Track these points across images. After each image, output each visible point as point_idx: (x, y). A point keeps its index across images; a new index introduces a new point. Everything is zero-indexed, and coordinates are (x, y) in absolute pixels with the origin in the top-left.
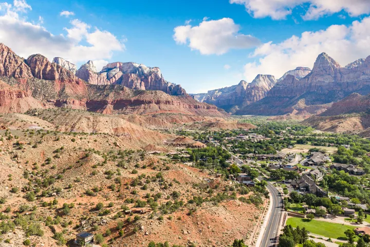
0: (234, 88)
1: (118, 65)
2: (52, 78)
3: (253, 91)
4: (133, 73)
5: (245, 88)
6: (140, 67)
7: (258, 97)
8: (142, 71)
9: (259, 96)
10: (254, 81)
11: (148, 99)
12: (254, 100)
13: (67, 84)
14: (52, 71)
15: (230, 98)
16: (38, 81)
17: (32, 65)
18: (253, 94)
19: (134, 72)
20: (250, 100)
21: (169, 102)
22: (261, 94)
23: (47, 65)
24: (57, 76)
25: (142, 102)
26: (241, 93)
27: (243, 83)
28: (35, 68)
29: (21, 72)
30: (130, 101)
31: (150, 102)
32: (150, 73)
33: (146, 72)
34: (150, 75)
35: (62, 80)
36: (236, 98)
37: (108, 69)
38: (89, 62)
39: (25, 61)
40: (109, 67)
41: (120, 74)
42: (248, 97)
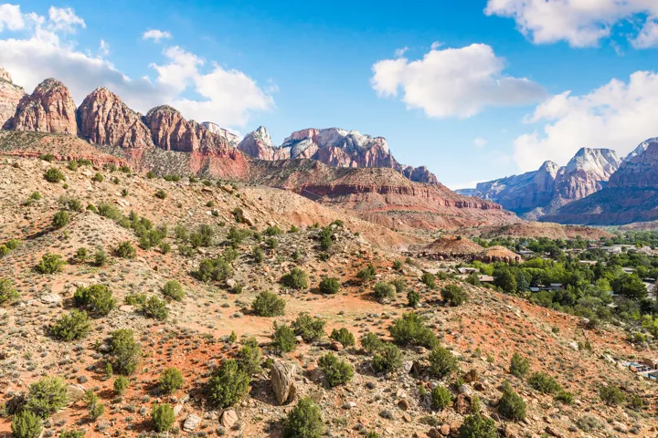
0: (530, 176)
1: (311, 134)
2: (187, 148)
3: (573, 178)
4: (338, 146)
5: (554, 175)
6: (350, 136)
7: (583, 191)
8: (354, 143)
9: (586, 188)
10: (573, 161)
11: (363, 184)
12: (574, 196)
13: (213, 158)
14: (188, 135)
15: (523, 195)
16: (162, 154)
17: (154, 125)
18: (573, 184)
19: (340, 144)
20: (568, 198)
22: (589, 185)
23: (178, 125)
24: (196, 144)
25: (352, 190)
26: (546, 184)
27: (550, 165)
28: (159, 129)
29: (133, 138)
30: (328, 188)
31: (367, 190)
32: (369, 146)
33: (360, 144)
34: (369, 149)
35: (205, 151)
36: (535, 194)
37: (293, 142)
38: (259, 130)
39: (143, 118)
40: (295, 138)
41: (314, 148)
42: (562, 191)
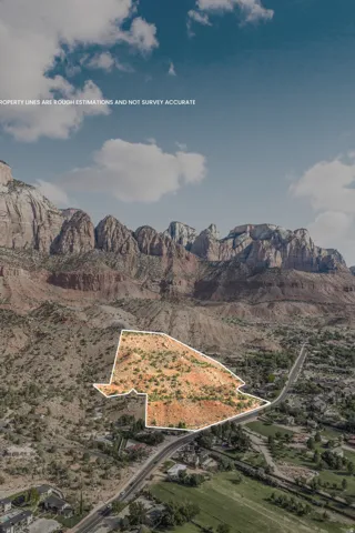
1: (248, 228)
2: (160, 254)
6: (277, 231)
8: (279, 237)
14: (160, 245)
16: (144, 257)
17: (140, 238)
19: (268, 239)
21: (296, 284)
24: (165, 251)
29: (128, 249)
31: (270, 284)
32: (290, 239)
33: (284, 237)
34: (290, 241)
35: (170, 255)
37: (235, 235)
38: (210, 227)
40: (238, 230)
41: (250, 240)
